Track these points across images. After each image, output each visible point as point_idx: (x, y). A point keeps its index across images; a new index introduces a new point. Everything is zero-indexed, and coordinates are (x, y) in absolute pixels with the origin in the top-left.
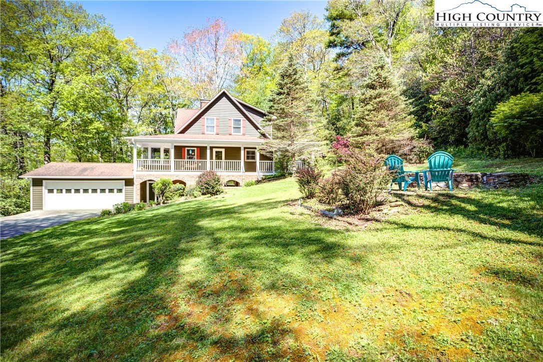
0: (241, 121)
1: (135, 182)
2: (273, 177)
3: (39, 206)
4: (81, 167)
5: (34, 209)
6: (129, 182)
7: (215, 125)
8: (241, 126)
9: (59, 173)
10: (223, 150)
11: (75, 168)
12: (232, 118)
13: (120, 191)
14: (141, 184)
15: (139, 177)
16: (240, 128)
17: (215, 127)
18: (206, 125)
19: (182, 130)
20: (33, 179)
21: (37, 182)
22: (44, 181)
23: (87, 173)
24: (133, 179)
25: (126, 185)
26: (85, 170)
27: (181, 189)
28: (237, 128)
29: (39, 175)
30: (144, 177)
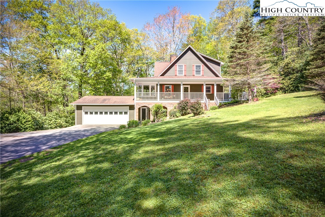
0: (201, 66)
1: (135, 107)
2: (228, 104)
3: (80, 123)
4: (102, 98)
5: (77, 124)
6: (132, 107)
7: (183, 70)
8: (201, 70)
9: (91, 102)
10: (189, 86)
11: (99, 99)
12: (195, 65)
13: (126, 113)
14: (139, 108)
15: (138, 104)
16: (200, 71)
17: (184, 71)
18: (178, 70)
19: (163, 74)
20: (77, 105)
21: (79, 108)
22: (83, 107)
23: (106, 102)
24: (134, 105)
25: (130, 110)
26: (105, 100)
27: (165, 112)
28: (198, 72)
29: (80, 103)
30: (141, 104)
